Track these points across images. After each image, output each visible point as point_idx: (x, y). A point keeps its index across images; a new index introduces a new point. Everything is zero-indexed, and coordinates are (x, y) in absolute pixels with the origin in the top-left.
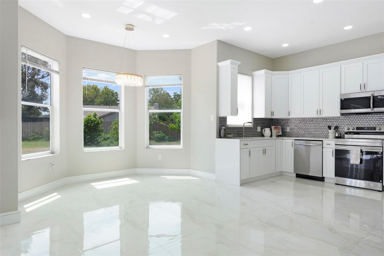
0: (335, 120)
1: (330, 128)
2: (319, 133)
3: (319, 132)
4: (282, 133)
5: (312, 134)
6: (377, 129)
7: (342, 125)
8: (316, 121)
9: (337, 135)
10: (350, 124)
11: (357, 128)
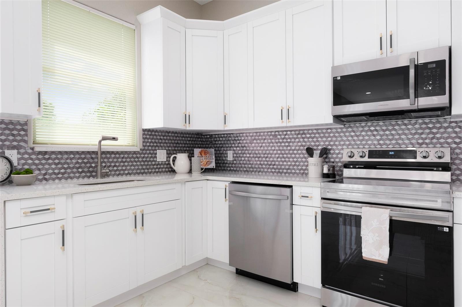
0: (322, 135)
1: (310, 152)
2: (289, 163)
3: (289, 161)
4: (216, 163)
5: (275, 167)
6: (418, 153)
7: (336, 145)
8: (283, 137)
9: (326, 171)
10: (353, 143)
11: (372, 154)
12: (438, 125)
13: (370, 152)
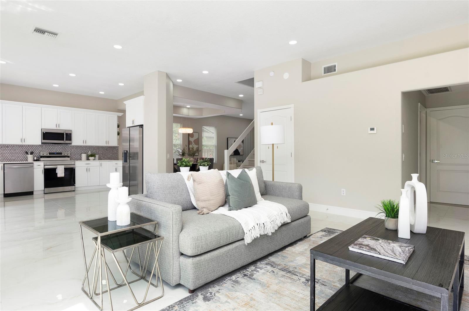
0: (30, 147)
1: (27, 153)
6: (62, 153)
7: (36, 151)
9: (35, 159)
12: (66, 146)
13: (49, 153)
